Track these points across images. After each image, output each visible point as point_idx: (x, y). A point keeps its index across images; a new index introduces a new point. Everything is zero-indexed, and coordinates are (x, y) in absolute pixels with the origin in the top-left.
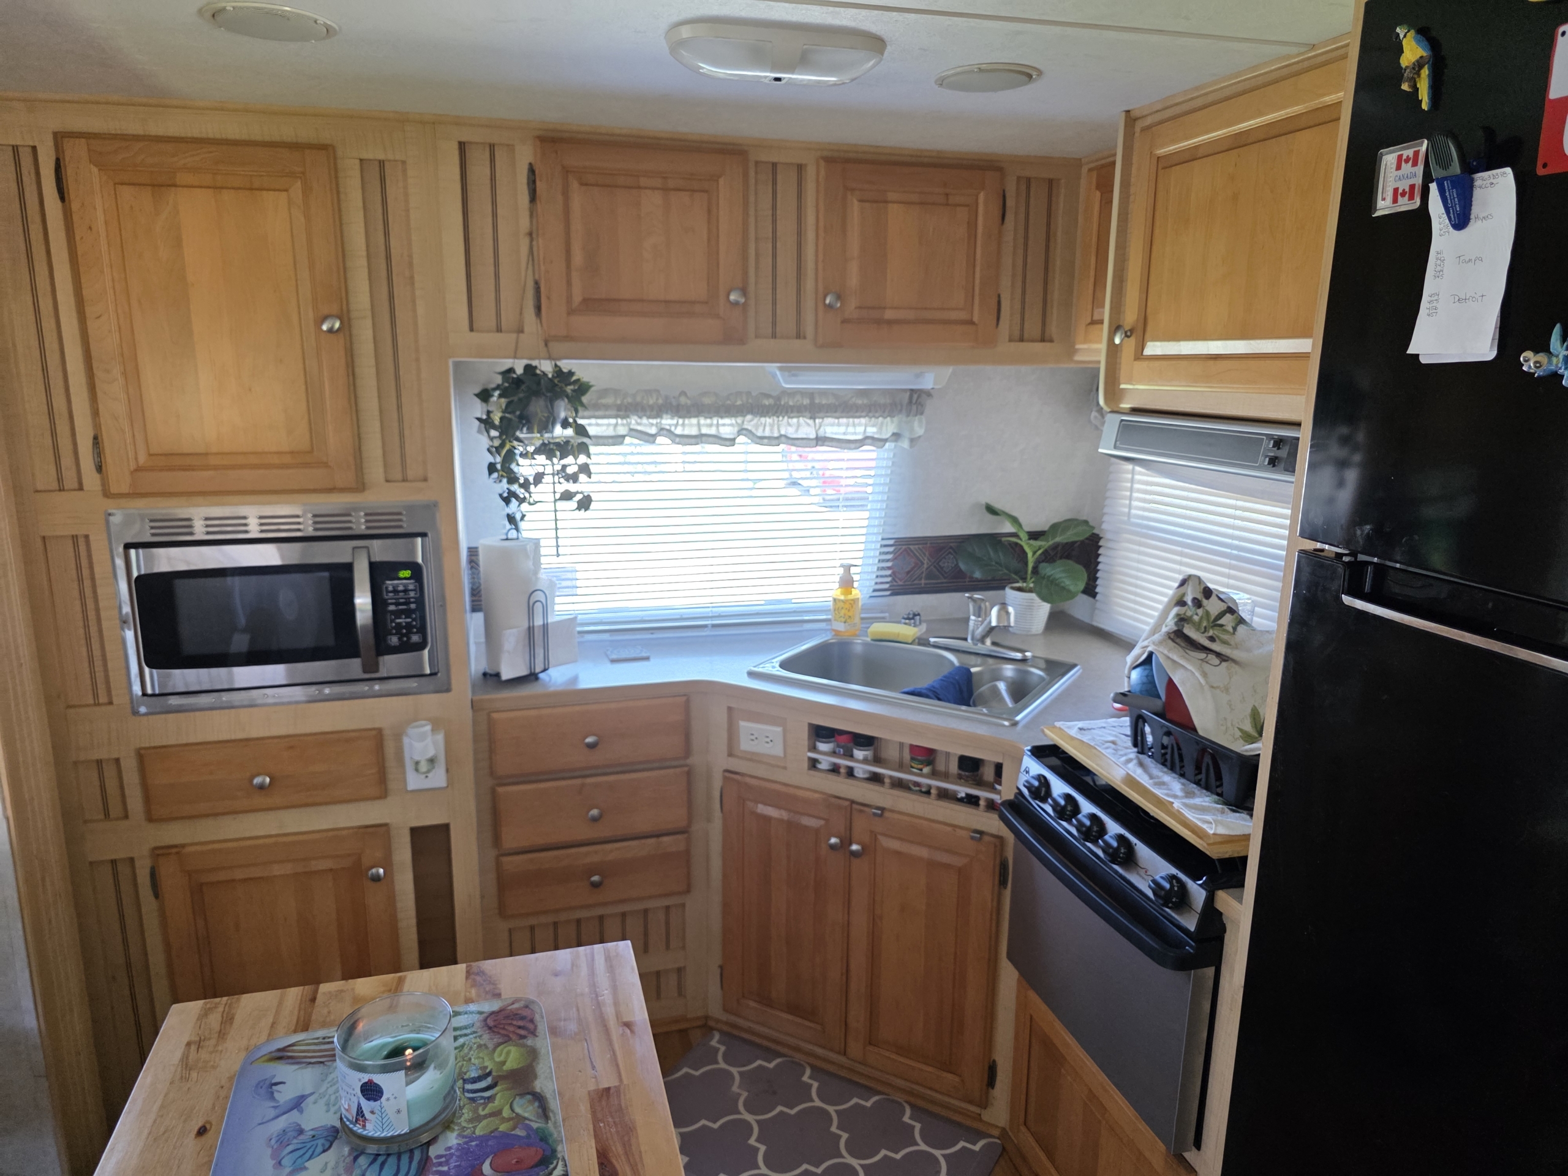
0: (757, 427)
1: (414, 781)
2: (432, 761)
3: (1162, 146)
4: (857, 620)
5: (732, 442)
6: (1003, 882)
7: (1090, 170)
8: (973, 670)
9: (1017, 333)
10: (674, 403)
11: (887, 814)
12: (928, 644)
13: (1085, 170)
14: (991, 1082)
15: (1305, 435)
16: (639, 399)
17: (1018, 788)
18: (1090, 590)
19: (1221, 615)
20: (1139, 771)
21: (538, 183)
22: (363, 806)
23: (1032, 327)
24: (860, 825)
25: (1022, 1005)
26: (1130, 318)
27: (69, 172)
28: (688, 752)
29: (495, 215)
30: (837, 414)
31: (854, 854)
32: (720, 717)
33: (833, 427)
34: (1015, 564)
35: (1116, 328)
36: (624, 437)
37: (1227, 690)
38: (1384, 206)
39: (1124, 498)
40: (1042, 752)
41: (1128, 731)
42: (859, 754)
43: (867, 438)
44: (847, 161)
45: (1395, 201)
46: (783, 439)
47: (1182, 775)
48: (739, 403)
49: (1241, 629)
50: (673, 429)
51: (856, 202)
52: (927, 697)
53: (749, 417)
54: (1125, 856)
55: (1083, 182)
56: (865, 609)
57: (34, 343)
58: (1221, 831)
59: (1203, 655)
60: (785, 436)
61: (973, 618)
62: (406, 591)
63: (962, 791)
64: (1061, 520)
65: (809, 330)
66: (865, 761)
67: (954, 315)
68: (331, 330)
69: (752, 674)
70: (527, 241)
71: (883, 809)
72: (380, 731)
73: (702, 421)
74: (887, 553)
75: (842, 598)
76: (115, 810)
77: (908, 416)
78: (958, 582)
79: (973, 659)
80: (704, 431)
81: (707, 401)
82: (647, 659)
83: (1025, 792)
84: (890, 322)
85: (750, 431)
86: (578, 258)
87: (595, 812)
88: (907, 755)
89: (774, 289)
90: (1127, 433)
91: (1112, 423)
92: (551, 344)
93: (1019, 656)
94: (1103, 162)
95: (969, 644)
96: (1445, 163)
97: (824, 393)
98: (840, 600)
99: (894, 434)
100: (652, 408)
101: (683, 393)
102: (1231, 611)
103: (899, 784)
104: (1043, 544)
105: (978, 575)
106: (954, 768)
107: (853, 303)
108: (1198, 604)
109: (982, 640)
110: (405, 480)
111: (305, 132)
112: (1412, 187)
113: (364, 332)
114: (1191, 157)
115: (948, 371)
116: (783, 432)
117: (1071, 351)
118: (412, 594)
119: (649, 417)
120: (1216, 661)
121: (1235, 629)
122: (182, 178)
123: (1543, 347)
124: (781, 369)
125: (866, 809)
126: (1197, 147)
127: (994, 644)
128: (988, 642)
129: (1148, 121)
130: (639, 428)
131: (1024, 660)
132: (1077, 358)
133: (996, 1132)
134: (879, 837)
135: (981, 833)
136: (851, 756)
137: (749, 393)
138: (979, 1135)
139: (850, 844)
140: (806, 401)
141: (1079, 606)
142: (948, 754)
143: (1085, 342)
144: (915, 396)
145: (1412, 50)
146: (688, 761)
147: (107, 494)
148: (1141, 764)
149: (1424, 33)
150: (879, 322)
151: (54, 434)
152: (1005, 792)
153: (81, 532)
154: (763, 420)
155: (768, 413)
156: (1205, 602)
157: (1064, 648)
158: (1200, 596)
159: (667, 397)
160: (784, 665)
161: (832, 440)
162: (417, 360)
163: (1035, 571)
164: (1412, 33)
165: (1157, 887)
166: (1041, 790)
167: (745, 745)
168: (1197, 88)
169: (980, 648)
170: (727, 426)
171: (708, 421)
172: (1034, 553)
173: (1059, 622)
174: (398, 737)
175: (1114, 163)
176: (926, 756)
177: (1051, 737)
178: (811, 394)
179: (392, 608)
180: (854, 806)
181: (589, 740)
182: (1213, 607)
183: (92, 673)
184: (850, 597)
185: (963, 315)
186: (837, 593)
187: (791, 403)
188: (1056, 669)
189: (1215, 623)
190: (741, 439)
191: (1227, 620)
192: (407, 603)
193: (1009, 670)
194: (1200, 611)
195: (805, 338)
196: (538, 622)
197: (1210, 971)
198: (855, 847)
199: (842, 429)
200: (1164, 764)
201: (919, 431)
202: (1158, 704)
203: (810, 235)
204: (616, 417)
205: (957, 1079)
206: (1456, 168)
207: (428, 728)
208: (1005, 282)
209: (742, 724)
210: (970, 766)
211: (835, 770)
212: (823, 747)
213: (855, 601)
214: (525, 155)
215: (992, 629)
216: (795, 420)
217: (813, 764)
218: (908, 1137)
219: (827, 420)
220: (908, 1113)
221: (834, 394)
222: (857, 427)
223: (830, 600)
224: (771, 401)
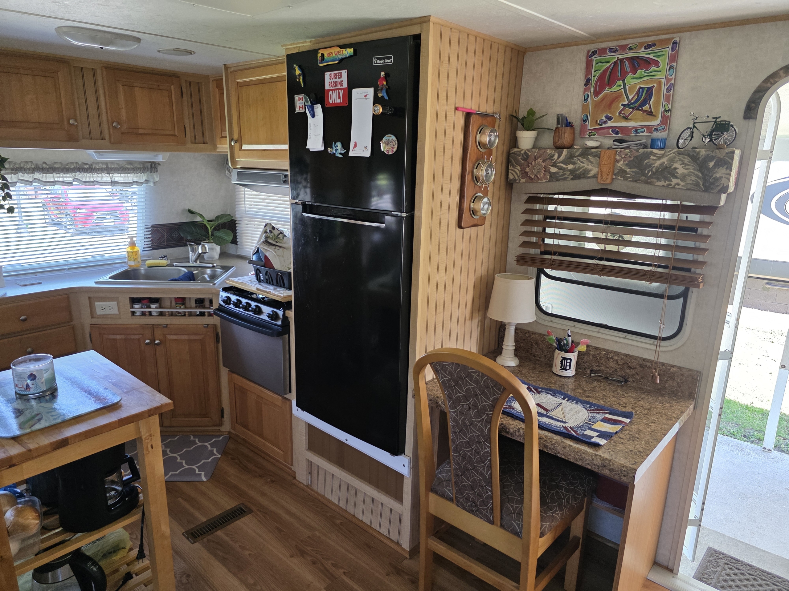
0: (82, 177)
3: (238, 79)
4: (139, 260)
5: (71, 184)
6: (218, 341)
7: (213, 81)
8: (194, 272)
9: (193, 140)
10: (41, 167)
11: (168, 326)
12: (173, 266)
13: (211, 80)
14: (222, 416)
15: (289, 173)
16: (22, 165)
17: (219, 304)
18: (234, 241)
19: (279, 235)
20: (260, 286)
23: (199, 137)
24: (158, 333)
25: (230, 381)
26: (236, 136)
28: (71, 320)
30: (120, 172)
31: (157, 344)
32: (85, 302)
33: (118, 177)
34: (204, 233)
35: (231, 140)
36: (16, 182)
37: (283, 256)
38: (297, 110)
39: (243, 207)
40: (225, 290)
41: (255, 278)
42: (153, 306)
43: (134, 182)
44: (115, 69)
45: (299, 109)
46: (95, 183)
47: (273, 285)
48: (72, 167)
49: (285, 238)
50: (41, 179)
51: (121, 86)
52: (179, 280)
53: (78, 173)
54: (259, 311)
55: (211, 85)
56: (142, 256)
58: (285, 295)
59: (274, 247)
60: (96, 181)
61: (191, 253)
63: (198, 311)
64: (220, 214)
65: (107, 137)
66: (156, 308)
67: (168, 132)
69: (96, 283)
71: (167, 325)
73: (55, 175)
74: (148, 231)
75: (131, 250)
77: (151, 173)
78: (181, 243)
79: (193, 269)
80: (56, 180)
81: (57, 166)
82: (40, 283)
83: (222, 303)
84: (142, 134)
85: (79, 180)
87: (29, 349)
88: (174, 303)
89: (88, 119)
90: (241, 176)
91: (235, 173)
93: (211, 265)
94: (218, 78)
95: (190, 264)
96: (307, 102)
97: (112, 163)
98: (130, 252)
99: (146, 180)
100: (29, 169)
101: (44, 163)
102: (281, 233)
103: (172, 314)
104: (215, 224)
105: (189, 238)
106: (193, 304)
107: (125, 126)
108: (271, 232)
109: (196, 261)
112: (303, 106)
114: (248, 84)
115: (168, 154)
116: (95, 180)
117: (215, 148)
119: (28, 174)
120: (279, 248)
121: (283, 238)
124: (95, 152)
125: (160, 326)
126: (249, 81)
127: (200, 262)
128: (198, 262)
129: (232, 69)
130: (23, 178)
131: (213, 267)
132: (218, 150)
133: (227, 433)
134: (167, 336)
135: (208, 325)
137: (77, 163)
138: (219, 436)
139: (155, 341)
140: (104, 166)
141: (231, 249)
142: (190, 298)
143: (220, 144)
144: (153, 165)
145: (298, 72)
146: (71, 323)
148: (260, 284)
149: (300, 67)
150: (138, 134)
152: (215, 306)
154: (85, 174)
155: (87, 171)
156: (273, 231)
157: (227, 262)
158: (271, 229)
159: (37, 165)
160: (110, 278)
161: (118, 183)
163: (212, 235)
164: (297, 67)
165: (269, 316)
166: (228, 301)
167: (99, 312)
168: (247, 62)
169: (195, 264)
170: (68, 177)
171: (58, 175)
172: (211, 228)
173: (223, 255)
175: (222, 79)
176: (181, 301)
177: (230, 283)
178: (106, 163)
180: (154, 326)
181: (22, 318)
182: (276, 232)
184: (134, 250)
185: (172, 133)
186: (129, 250)
187: (97, 167)
188: (226, 269)
189: (277, 237)
190: (74, 183)
191: (281, 236)
193: (209, 271)
194: (272, 234)
195: (105, 139)
197: (287, 336)
198: (157, 342)
199: (122, 179)
200: (267, 283)
201: (157, 179)
202: (262, 263)
203: (102, 98)
204: (11, 174)
205: (209, 419)
206: (309, 103)
208: (186, 121)
209: (96, 303)
210: (200, 302)
211: (143, 314)
212: (136, 306)
213: (137, 252)
215: (200, 254)
216: (100, 175)
217: (133, 313)
218: (194, 443)
219: (115, 175)
220: (192, 437)
221: (117, 163)
222: (130, 177)
223: (126, 253)
224: (88, 166)
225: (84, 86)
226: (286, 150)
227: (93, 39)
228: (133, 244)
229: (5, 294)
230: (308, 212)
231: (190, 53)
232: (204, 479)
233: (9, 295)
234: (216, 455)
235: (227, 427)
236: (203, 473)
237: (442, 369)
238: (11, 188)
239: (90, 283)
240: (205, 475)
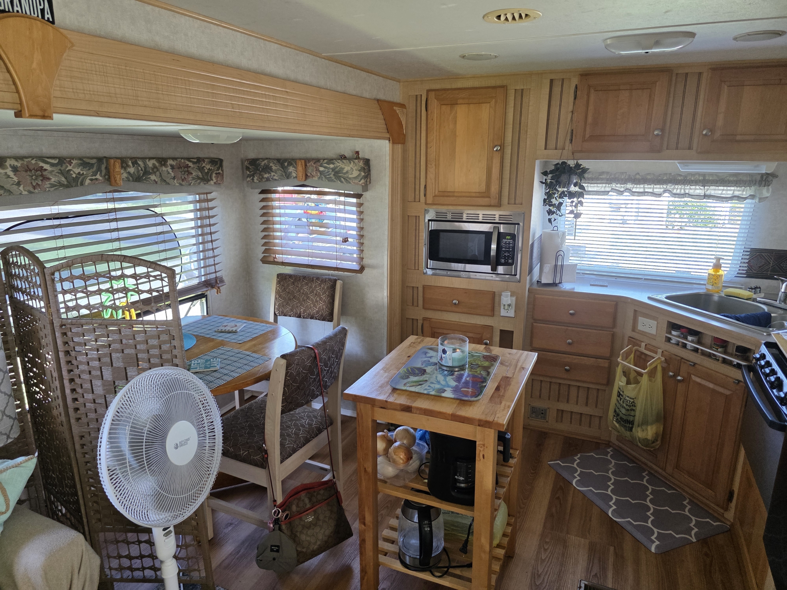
0: (674, 189)
1: (503, 313)
4: (720, 285)
5: (660, 195)
8: (772, 315)
10: (633, 178)
11: (696, 366)
12: (755, 301)
14: (730, 500)
16: (617, 176)
21: (578, 92)
22: (487, 318)
24: (684, 368)
25: (744, 466)
27: (429, 102)
28: (614, 325)
29: (560, 105)
30: (718, 185)
31: (679, 381)
32: (631, 314)
36: (609, 192)
40: (769, 345)
42: (690, 338)
43: (735, 196)
44: (725, 69)
46: (686, 195)
48: (665, 178)
50: (631, 189)
51: (726, 87)
53: (670, 185)
56: (726, 281)
57: (414, 156)
60: (688, 194)
61: (781, 290)
62: (509, 244)
63: (736, 361)
65: (695, 146)
67: (778, 137)
68: (497, 150)
69: (649, 298)
70: (571, 114)
71: (695, 364)
72: (494, 292)
73: (646, 186)
75: (714, 273)
77: (760, 186)
79: (776, 310)
80: (647, 190)
81: (649, 177)
82: (607, 286)
84: (740, 142)
85: (670, 191)
86: (590, 119)
87: (570, 341)
92: (575, 154)
95: (777, 303)
97: (711, 174)
99: (750, 195)
100: (622, 180)
101: (638, 174)
103: (705, 354)
106: (734, 351)
107: (718, 133)
109: (784, 302)
110: (515, 204)
111: (499, 83)
113: (508, 151)
116: (687, 192)
118: (511, 245)
119: (621, 184)
122: (460, 101)
125: (688, 362)
130: (616, 188)
134: (692, 375)
135: (739, 381)
136: (686, 339)
137: (670, 174)
139: (677, 377)
140: (701, 178)
142: (732, 343)
144: (765, 177)
146: (614, 330)
147: (426, 204)
150: (734, 141)
151: (415, 184)
153: (418, 215)
154: (676, 186)
155: (679, 183)
159: (629, 175)
160: (667, 298)
161: (714, 197)
162: (525, 160)
167: (640, 327)
169: (782, 305)
170: (658, 189)
171: (649, 186)
174: (500, 295)
176: (723, 344)
178: (704, 175)
179: (504, 249)
180: (683, 360)
181: (571, 312)
183: (415, 259)
187: (693, 179)
190: (665, 194)
192: (510, 248)
195: (692, 149)
196: (559, 263)
198: (679, 378)
199: (720, 192)
201: (766, 194)
204: (606, 184)
207: (510, 293)
209: (640, 318)
211: (677, 343)
212: (674, 333)
213: (720, 276)
214: (575, 81)
216: (693, 187)
217: (668, 339)
219: (712, 188)
220: (687, 501)
221: (716, 174)
222: (729, 191)
223: (707, 274)
224: (682, 178)
227: (635, 46)
228: (717, 266)
229: (574, 289)
231: (780, 33)
232: (653, 549)
233: (576, 290)
234: (691, 537)
235: (730, 515)
236: (657, 543)
239: (642, 297)
240: (657, 547)
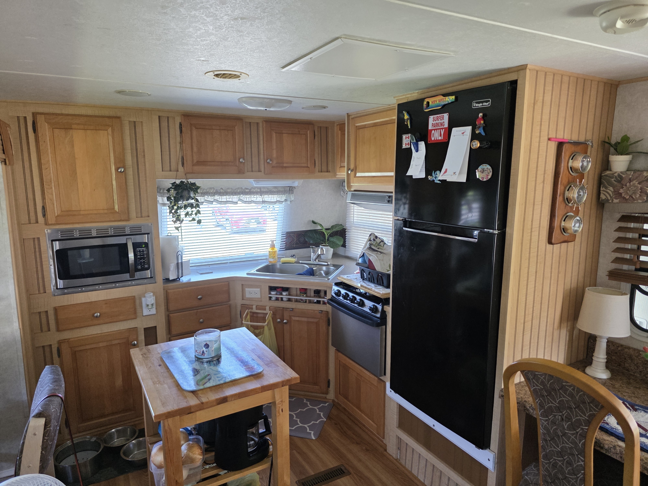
0: (244, 198)
1: (146, 312)
2: (152, 305)
3: (357, 124)
4: (276, 258)
5: (236, 203)
6: (329, 325)
7: (337, 125)
8: (314, 269)
9: (320, 171)
10: (219, 192)
11: (294, 310)
12: (300, 263)
13: (336, 125)
14: (329, 386)
15: (393, 195)
16: (208, 190)
17: (332, 295)
18: (344, 245)
19: (380, 242)
20: (363, 283)
21: (183, 128)
22: (129, 322)
23: (324, 168)
24: (286, 314)
25: (336, 358)
26: (352, 167)
27: (39, 125)
28: (229, 300)
29: (169, 137)
30: (268, 194)
31: (286, 323)
32: (239, 288)
33: (267, 198)
34: (322, 238)
35: (349, 169)
36: (203, 202)
37: (383, 260)
38: (404, 146)
39: (352, 219)
40: (337, 284)
41: (360, 276)
42: (284, 293)
43: (277, 201)
44: (272, 122)
45: (406, 145)
46: (252, 202)
47: (374, 283)
48: (239, 191)
49: (385, 245)
50: (218, 200)
51: (274, 133)
52: (303, 275)
53: (242, 195)
54: (362, 304)
55: (335, 128)
56: (278, 255)
57: (22, 177)
58: (384, 292)
59: (377, 252)
60: (253, 201)
61: (312, 254)
62: (143, 251)
63: (315, 300)
64: (334, 224)
65: (262, 169)
66: (286, 295)
67: (303, 165)
68: (120, 172)
69: (248, 274)
70: (179, 145)
71: (293, 309)
72: (134, 296)
73: (227, 197)
74: (284, 236)
75: (271, 251)
76: (45, 328)
77: (289, 194)
78: (305, 245)
79: (313, 266)
80: (228, 200)
81: (229, 191)
82: (212, 273)
83: (334, 295)
84: (286, 167)
85: (242, 200)
86: (195, 149)
87: (201, 320)
88: (299, 292)
89: (252, 158)
90: (354, 196)
91: (350, 194)
92: (187, 175)
93: (326, 264)
94: (341, 123)
95: (312, 262)
96: (413, 140)
97: (264, 188)
99: (285, 200)
100: (212, 193)
101: (222, 189)
102: (382, 241)
103: (297, 301)
104: (330, 231)
105: (311, 242)
106: (312, 294)
107: (275, 162)
108: (374, 240)
109: (315, 260)
110: (142, 217)
111: (112, 113)
112: (409, 143)
113: (130, 172)
114: (364, 127)
115: (302, 181)
117: (335, 175)
118: (145, 252)
119: (211, 196)
120: (380, 254)
121: (384, 245)
122: (74, 126)
123: (431, 175)
124: (254, 181)
125: (288, 309)
126: (366, 125)
127: (318, 261)
128: (317, 260)
129: (353, 116)
130: (207, 199)
131: (328, 265)
132: (337, 177)
133: (331, 401)
134: (292, 317)
135: (322, 311)
136: (282, 294)
137: (241, 188)
138: (325, 403)
139: (283, 321)
140: (259, 190)
141: (341, 251)
142: (310, 289)
143: (339, 172)
144: (291, 188)
145: (406, 117)
146: (229, 303)
147: (46, 224)
148: (364, 282)
149: (408, 113)
150: (283, 167)
151: (28, 206)
152: (328, 297)
153: (36, 236)
154: (246, 196)
155: (248, 194)
156: (376, 240)
157: (338, 261)
158: (375, 238)
159: (217, 190)
160: (257, 271)
161: (267, 202)
162: (146, 180)
163: (328, 240)
164: (406, 113)
165: (371, 309)
166: (338, 293)
167: (248, 295)
168: (364, 110)
169: (315, 263)
170: (235, 198)
171: (229, 197)
172: (327, 235)
173: (335, 255)
174: (140, 299)
175: (345, 123)
176: (304, 291)
177: (340, 280)
178: (260, 188)
179: (139, 257)
180: (284, 309)
181: (199, 297)
182: (378, 241)
184: (274, 250)
185: (305, 165)
186: (270, 250)
187: (254, 191)
188: (337, 267)
189: (379, 245)
190: (239, 202)
191: (382, 243)
192: (143, 255)
193: (324, 268)
194: (375, 242)
195: (261, 172)
196: (180, 261)
197: (384, 327)
198: (285, 321)
199: (270, 198)
200: (369, 281)
201: (293, 199)
202: (367, 265)
203: (261, 142)
204: (201, 196)
205: (319, 387)
206: (415, 141)
207: (152, 294)
208: (316, 155)
209: (246, 289)
210: (317, 292)
211: (277, 299)
212: (273, 293)
213: (275, 251)
214: (178, 120)
215: (319, 255)
216: (256, 196)
217: (270, 298)
218: (306, 405)
219: (265, 196)
220: (305, 400)
221: (267, 188)
222: (274, 198)
223: (268, 252)
224: (248, 190)
225: (251, 135)
226: (392, 176)
227: (261, 104)
228: (273, 246)
229: (190, 279)
230: (408, 226)
231: (324, 107)
232: (314, 438)
233: (192, 280)
234: (323, 418)
235: (331, 396)
236: (312, 432)
237: (534, 378)
238: (201, 206)
239: (243, 274)
240: (314, 434)
